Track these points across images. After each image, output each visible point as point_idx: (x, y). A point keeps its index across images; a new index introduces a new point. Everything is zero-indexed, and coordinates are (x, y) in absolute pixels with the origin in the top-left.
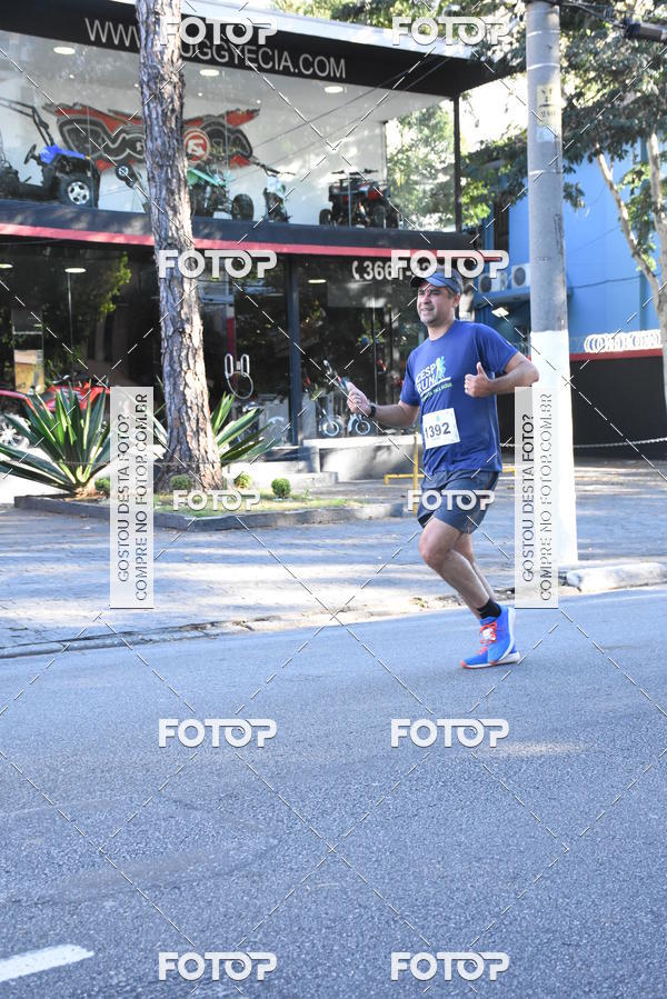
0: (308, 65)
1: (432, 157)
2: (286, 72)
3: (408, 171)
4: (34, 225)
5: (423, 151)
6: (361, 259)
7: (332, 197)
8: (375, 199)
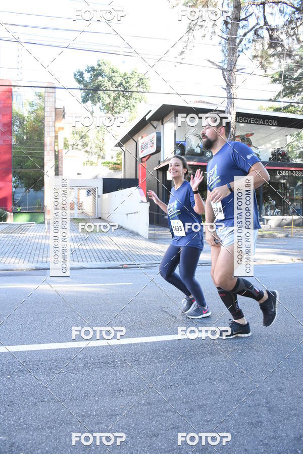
0: (267, 122)
1: (299, 144)
2: (261, 124)
3: (292, 147)
4: (198, 162)
5: (296, 143)
6: (280, 170)
7: (272, 154)
8: (284, 155)
